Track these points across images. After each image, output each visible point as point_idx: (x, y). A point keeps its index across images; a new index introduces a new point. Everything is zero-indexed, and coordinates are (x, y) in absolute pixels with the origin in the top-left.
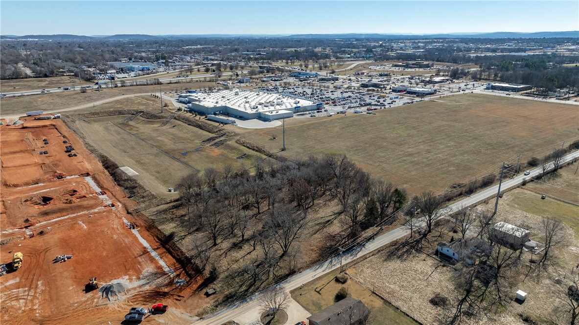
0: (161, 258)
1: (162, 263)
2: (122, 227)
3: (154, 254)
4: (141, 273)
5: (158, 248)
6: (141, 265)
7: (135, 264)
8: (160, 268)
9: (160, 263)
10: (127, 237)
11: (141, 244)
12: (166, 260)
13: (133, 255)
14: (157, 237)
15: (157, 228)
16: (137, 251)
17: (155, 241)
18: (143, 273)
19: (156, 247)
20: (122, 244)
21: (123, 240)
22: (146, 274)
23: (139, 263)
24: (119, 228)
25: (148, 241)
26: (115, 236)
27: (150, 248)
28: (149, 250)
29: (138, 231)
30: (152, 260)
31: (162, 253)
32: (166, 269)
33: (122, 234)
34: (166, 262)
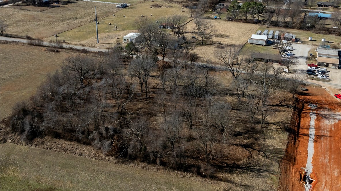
0: (309, 126)
1: (313, 122)
2: (320, 183)
3: (312, 132)
4: (335, 124)
5: (305, 135)
6: (331, 129)
7: (335, 133)
8: (318, 120)
9: (314, 123)
10: (323, 164)
11: (316, 148)
12: (307, 123)
13: (330, 141)
14: (295, 144)
15: (287, 151)
16: (324, 142)
17: (300, 144)
18: (334, 123)
19: (305, 137)
20: (334, 159)
21: (330, 162)
22: (332, 120)
23: (331, 131)
24: (323, 185)
25: (306, 147)
26: (336, 174)
27: (310, 139)
28: (314, 137)
29: (305, 166)
30: (318, 128)
31: (305, 129)
32: (314, 117)
33: (325, 173)
34: (309, 122)
